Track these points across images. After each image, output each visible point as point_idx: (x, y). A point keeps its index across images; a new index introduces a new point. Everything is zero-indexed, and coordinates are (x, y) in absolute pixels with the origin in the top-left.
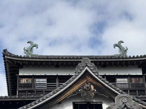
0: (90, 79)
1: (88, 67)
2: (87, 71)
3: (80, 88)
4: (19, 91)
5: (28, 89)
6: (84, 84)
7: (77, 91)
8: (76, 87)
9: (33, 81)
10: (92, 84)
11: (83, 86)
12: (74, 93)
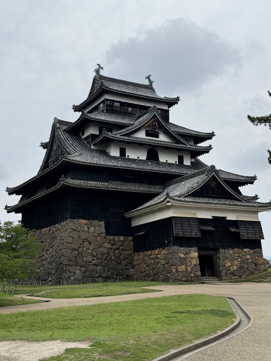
0: (156, 118)
1: (156, 112)
2: (155, 114)
3: (151, 124)
4: (106, 109)
5: (111, 109)
6: (153, 122)
7: (150, 125)
8: (150, 122)
9: (113, 104)
10: (157, 122)
11: (152, 123)
12: (148, 126)
